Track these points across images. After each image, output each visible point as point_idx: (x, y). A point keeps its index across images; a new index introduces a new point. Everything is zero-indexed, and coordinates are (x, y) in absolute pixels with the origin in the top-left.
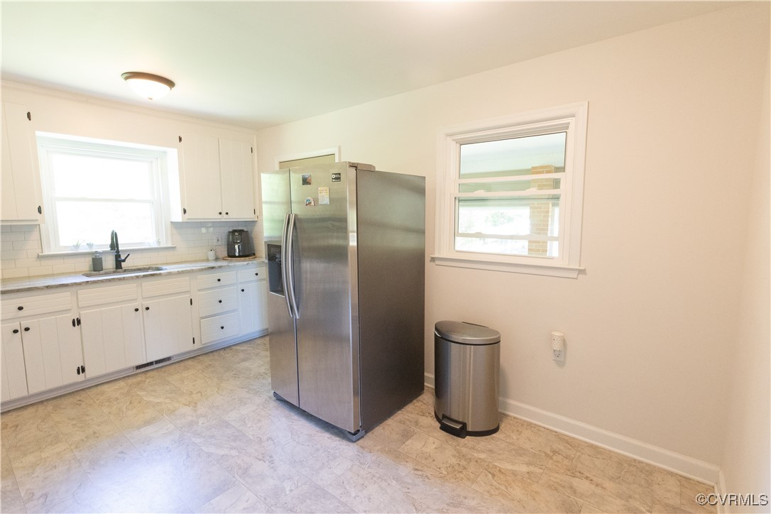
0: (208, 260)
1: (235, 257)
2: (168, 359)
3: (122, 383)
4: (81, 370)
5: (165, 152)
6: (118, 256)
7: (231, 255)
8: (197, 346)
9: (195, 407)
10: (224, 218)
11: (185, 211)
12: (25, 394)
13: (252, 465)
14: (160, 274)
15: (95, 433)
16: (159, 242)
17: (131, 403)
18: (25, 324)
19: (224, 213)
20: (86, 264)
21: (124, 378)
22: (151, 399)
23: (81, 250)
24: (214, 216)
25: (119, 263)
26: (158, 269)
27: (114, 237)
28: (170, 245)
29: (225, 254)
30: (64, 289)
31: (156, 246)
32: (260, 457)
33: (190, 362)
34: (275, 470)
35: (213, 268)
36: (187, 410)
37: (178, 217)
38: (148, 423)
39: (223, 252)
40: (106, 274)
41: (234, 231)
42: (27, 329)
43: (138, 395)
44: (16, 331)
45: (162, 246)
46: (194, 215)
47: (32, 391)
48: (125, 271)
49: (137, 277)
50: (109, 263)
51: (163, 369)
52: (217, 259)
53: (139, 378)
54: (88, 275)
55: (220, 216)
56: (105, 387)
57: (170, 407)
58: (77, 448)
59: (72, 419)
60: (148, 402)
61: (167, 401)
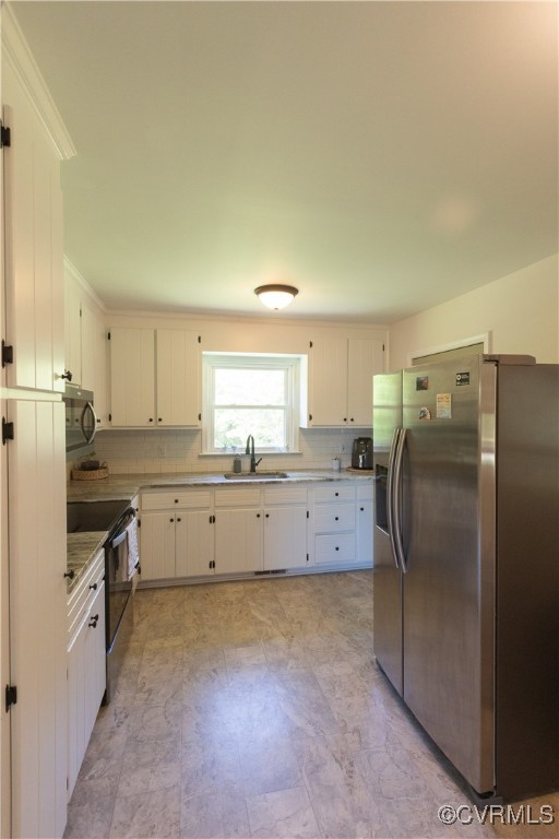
0: (331, 470)
1: (357, 468)
2: (283, 571)
3: (240, 587)
4: (212, 565)
5: (299, 359)
6: (253, 460)
7: (355, 466)
8: (311, 563)
9: (291, 641)
10: (350, 425)
11: (311, 418)
12: (173, 575)
13: (325, 764)
14: (280, 482)
15: (204, 637)
16: (288, 448)
17: (241, 612)
18: (180, 514)
19: (349, 420)
20: (228, 466)
21: (244, 581)
22: (257, 614)
23: (229, 452)
24: (337, 422)
25: (253, 465)
26: (285, 476)
27: (251, 439)
28: (297, 451)
29: (350, 464)
30: (205, 488)
31: (284, 451)
32: (338, 756)
33: (302, 581)
34: (351, 792)
35: (331, 480)
36: (281, 641)
37: (304, 424)
38: (246, 643)
39: (347, 463)
40: (243, 476)
41: (360, 439)
42: (179, 520)
43: (248, 605)
44: (172, 520)
45: (292, 451)
46: (319, 421)
47: (179, 575)
48: (257, 474)
49: (261, 483)
50: (246, 466)
51: (277, 582)
52: (340, 470)
53: (255, 586)
54: (227, 477)
55: (345, 423)
56: (229, 585)
57: (269, 630)
58: (187, 647)
59: (196, 613)
60: (254, 617)
61: (269, 622)
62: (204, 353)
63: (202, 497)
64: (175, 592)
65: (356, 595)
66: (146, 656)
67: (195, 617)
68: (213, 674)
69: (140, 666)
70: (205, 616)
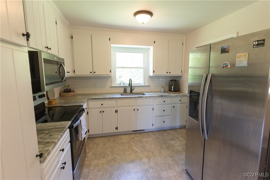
0: (161, 92)
1: (171, 91)
2: (144, 130)
3: (128, 136)
4: (117, 128)
5: (149, 49)
6: (131, 88)
7: (170, 90)
8: (154, 127)
9: (149, 160)
10: (169, 75)
11: (154, 72)
12: (102, 133)
14: (143, 97)
15: (115, 158)
16: (144, 84)
17: (128, 147)
18: (103, 110)
19: (169, 73)
20: (122, 90)
21: (129, 134)
22: (135, 148)
23: (122, 85)
24: (164, 74)
25: (131, 90)
26: (144, 94)
27: (130, 80)
28: (148, 85)
29: (168, 90)
30: (114, 99)
31: (143, 85)
33: (150, 134)
35: (162, 96)
36: (145, 160)
37: (151, 74)
38: (132, 161)
39: (167, 89)
40: (128, 94)
41: (172, 80)
42: (103, 112)
43: (131, 144)
44: (101, 112)
45: (146, 85)
46: (157, 73)
47: (104, 133)
48: (133, 94)
49: (135, 97)
50: (129, 90)
51: (141, 134)
52: (164, 92)
53: (133, 136)
54: (122, 95)
55: (167, 74)
56: (123, 136)
57: (140, 155)
58: (108, 163)
59: (111, 148)
60: (134, 150)
61: (140, 152)
62: (112, 45)
63: (112, 103)
64: (103, 139)
65: (172, 139)
66: (92, 168)
67: (111, 150)
68: (119, 177)
69: (89, 173)
70: (115, 149)
